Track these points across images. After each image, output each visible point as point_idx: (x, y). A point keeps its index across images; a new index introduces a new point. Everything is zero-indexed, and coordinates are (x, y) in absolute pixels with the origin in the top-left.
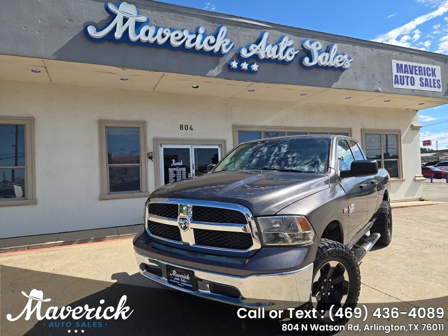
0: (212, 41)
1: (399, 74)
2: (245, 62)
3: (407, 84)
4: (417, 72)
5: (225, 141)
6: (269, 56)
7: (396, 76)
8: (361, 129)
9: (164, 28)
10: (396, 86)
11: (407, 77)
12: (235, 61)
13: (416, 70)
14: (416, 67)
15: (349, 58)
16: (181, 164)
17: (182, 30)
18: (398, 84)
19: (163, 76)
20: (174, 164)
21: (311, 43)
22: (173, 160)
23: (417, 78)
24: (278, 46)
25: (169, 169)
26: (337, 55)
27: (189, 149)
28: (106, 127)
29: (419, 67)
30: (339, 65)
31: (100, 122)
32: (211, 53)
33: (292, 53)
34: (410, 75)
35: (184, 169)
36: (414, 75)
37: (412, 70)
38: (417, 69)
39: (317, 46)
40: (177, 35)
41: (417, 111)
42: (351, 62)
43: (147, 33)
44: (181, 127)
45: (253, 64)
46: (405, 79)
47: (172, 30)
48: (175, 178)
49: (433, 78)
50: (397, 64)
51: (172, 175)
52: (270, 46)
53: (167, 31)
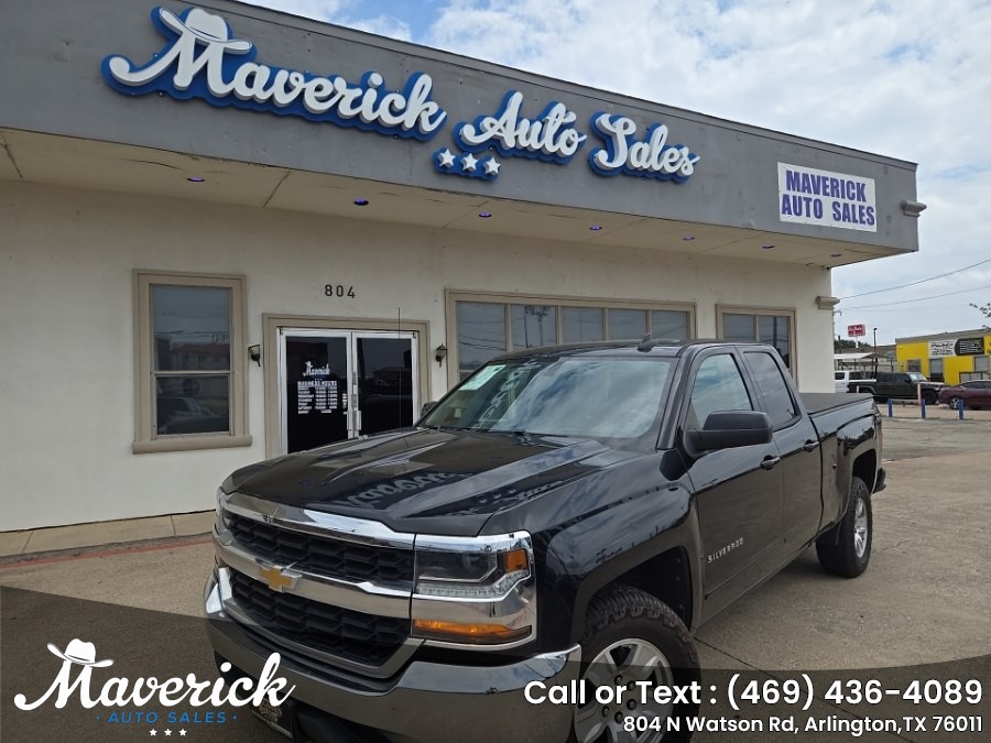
0: (400, 102)
1: (791, 193)
2: (471, 155)
3: (808, 215)
4: (828, 190)
5: (426, 324)
6: (524, 143)
7: (786, 198)
8: (716, 305)
9: (290, 72)
10: (785, 218)
11: (808, 200)
12: (448, 151)
13: (825, 187)
14: (825, 179)
15: (691, 157)
16: (327, 372)
17: (332, 79)
18: (790, 213)
19: (285, 177)
21: (612, 120)
22: (309, 364)
23: (827, 202)
24: (543, 124)
25: (299, 383)
26: (665, 148)
27: (345, 339)
28: (150, 284)
29: (833, 180)
30: (671, 170)
31: (138, 274)
32: (397, 132)
33: (572, 139)
34: (813, 196)
35: (333, 384)
36: (821, 197)
37: (817, 185)
38: (828, 183)
39: (626, 126)
40: (319, 89)
41: (828, 269)
42: (694, 164)
43: (250, 81)
44: (328, 290)
45: (489, 159)
46: (804, 203)
47: (308, 78)
48: (313, 403)
49: (861, 203)
50: (789, 173)
51: (304, 398)
52: (526, 123)
53: (297, 79)
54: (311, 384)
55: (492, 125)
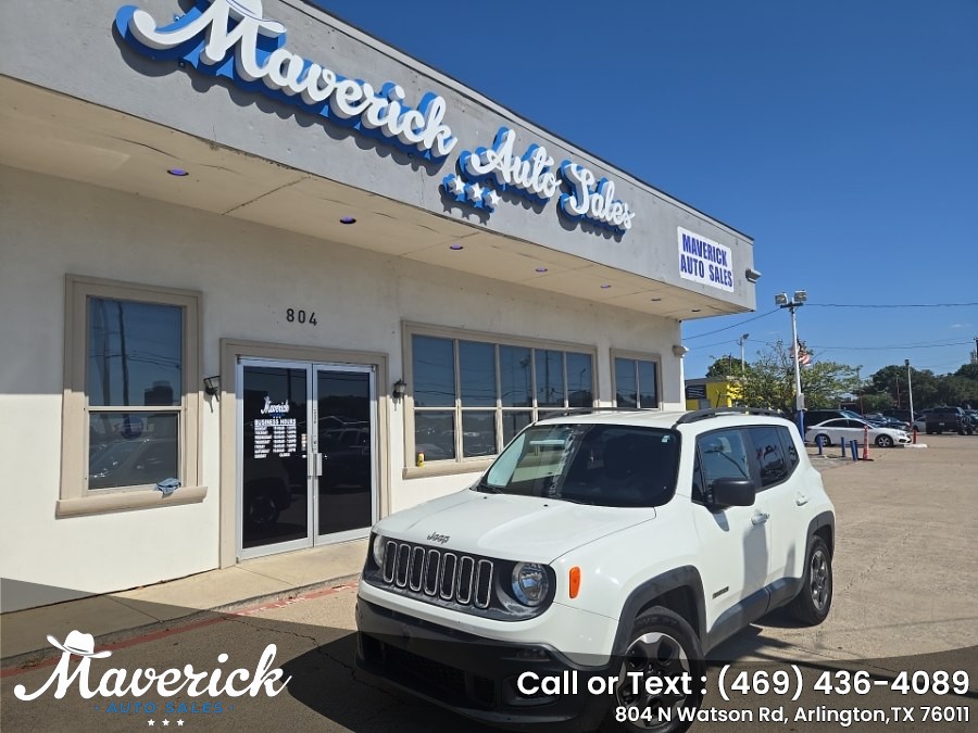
0: (420, 123)
1: (686, 254)
2: (477, 185)
3: (696, 274)
4: (707, 254)
5: (385, 357)
7: (683, 256)
9: (323, 68)
10: (683, 275)
11: (696, 261)
13: (705, 251)
14: (704, 244)
16: (285, 408)
17: (360, 83)
20: (268, 408)
23: (707, 263)
25: (256, 421)
27: (306, 371)
28: (88, 296)
29: (709, 246)
31: (71, 281)
34: (699, 259)
35: (292, 423)
36: (702, 259)
37: (700, 249)
38: (706, 248)
40: (349, 91)
43: (284, 68)
44: (290, 314)
46: (693, 263)
47: (340, 79)
48: (270, 446)
49: (723, 268)
50: (684, 236)
51: (261, 439)
52: (518, 160)
53: (329, 76)
54: (269, 423)
55: (493, 158)
